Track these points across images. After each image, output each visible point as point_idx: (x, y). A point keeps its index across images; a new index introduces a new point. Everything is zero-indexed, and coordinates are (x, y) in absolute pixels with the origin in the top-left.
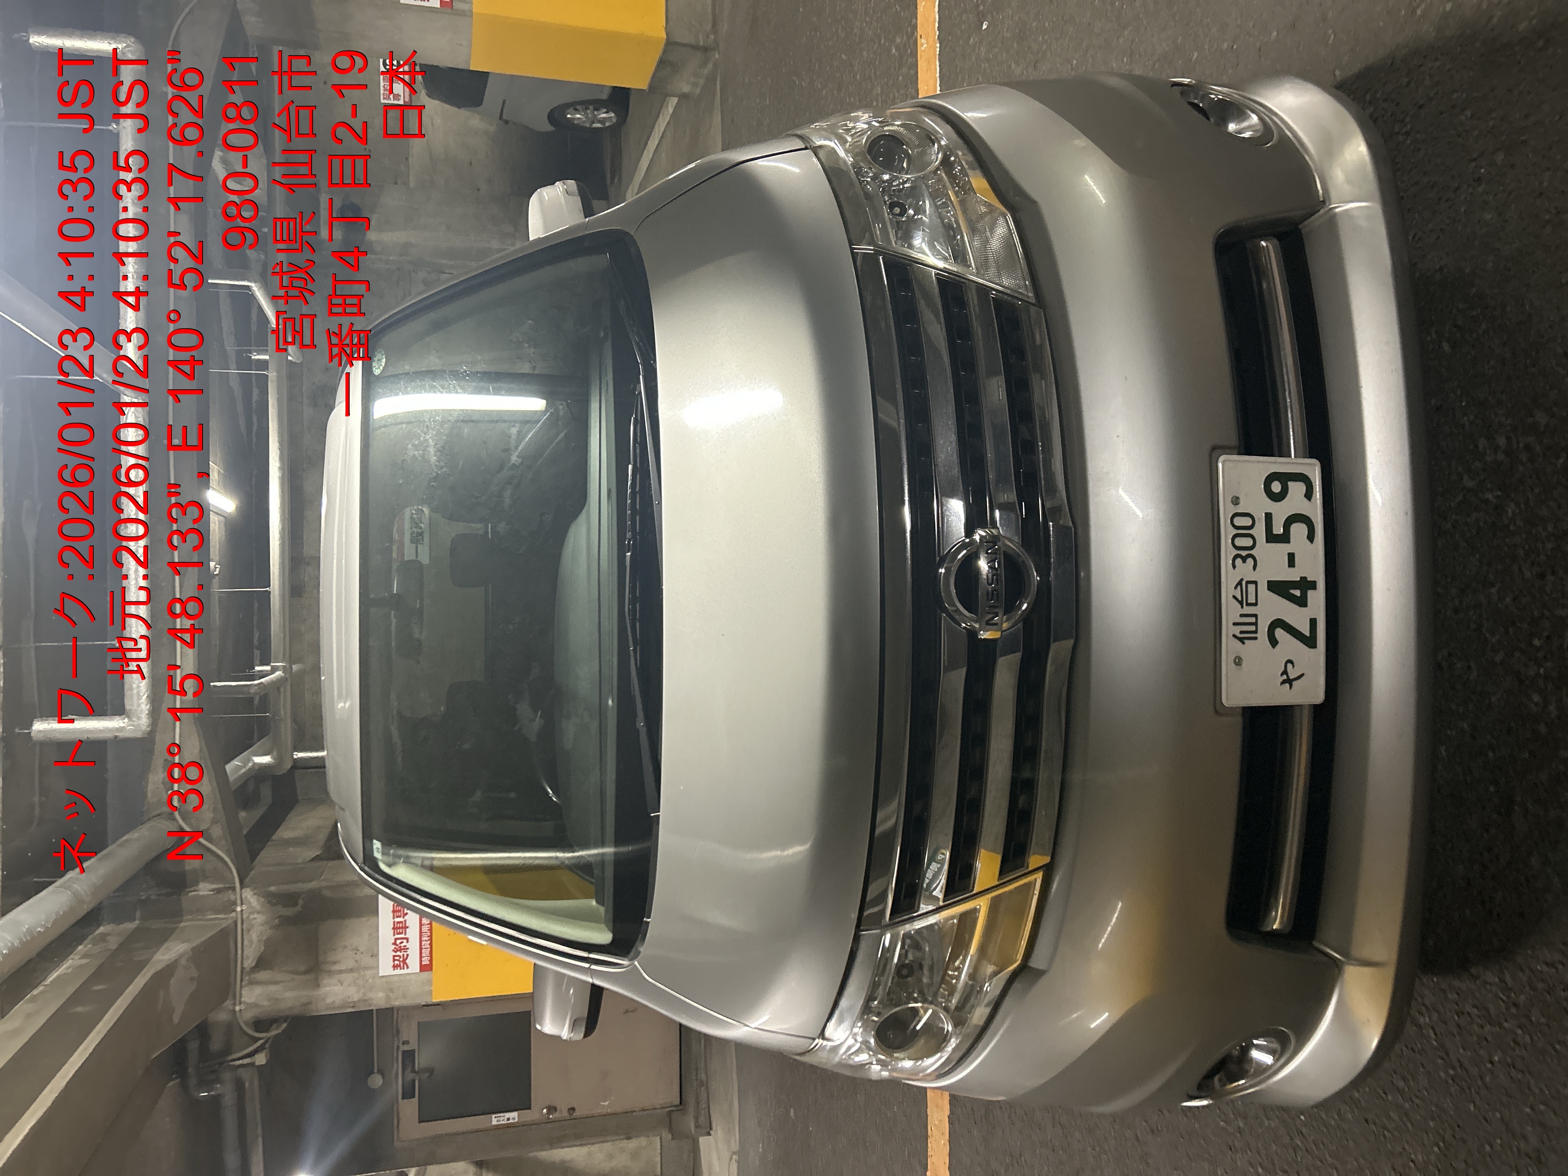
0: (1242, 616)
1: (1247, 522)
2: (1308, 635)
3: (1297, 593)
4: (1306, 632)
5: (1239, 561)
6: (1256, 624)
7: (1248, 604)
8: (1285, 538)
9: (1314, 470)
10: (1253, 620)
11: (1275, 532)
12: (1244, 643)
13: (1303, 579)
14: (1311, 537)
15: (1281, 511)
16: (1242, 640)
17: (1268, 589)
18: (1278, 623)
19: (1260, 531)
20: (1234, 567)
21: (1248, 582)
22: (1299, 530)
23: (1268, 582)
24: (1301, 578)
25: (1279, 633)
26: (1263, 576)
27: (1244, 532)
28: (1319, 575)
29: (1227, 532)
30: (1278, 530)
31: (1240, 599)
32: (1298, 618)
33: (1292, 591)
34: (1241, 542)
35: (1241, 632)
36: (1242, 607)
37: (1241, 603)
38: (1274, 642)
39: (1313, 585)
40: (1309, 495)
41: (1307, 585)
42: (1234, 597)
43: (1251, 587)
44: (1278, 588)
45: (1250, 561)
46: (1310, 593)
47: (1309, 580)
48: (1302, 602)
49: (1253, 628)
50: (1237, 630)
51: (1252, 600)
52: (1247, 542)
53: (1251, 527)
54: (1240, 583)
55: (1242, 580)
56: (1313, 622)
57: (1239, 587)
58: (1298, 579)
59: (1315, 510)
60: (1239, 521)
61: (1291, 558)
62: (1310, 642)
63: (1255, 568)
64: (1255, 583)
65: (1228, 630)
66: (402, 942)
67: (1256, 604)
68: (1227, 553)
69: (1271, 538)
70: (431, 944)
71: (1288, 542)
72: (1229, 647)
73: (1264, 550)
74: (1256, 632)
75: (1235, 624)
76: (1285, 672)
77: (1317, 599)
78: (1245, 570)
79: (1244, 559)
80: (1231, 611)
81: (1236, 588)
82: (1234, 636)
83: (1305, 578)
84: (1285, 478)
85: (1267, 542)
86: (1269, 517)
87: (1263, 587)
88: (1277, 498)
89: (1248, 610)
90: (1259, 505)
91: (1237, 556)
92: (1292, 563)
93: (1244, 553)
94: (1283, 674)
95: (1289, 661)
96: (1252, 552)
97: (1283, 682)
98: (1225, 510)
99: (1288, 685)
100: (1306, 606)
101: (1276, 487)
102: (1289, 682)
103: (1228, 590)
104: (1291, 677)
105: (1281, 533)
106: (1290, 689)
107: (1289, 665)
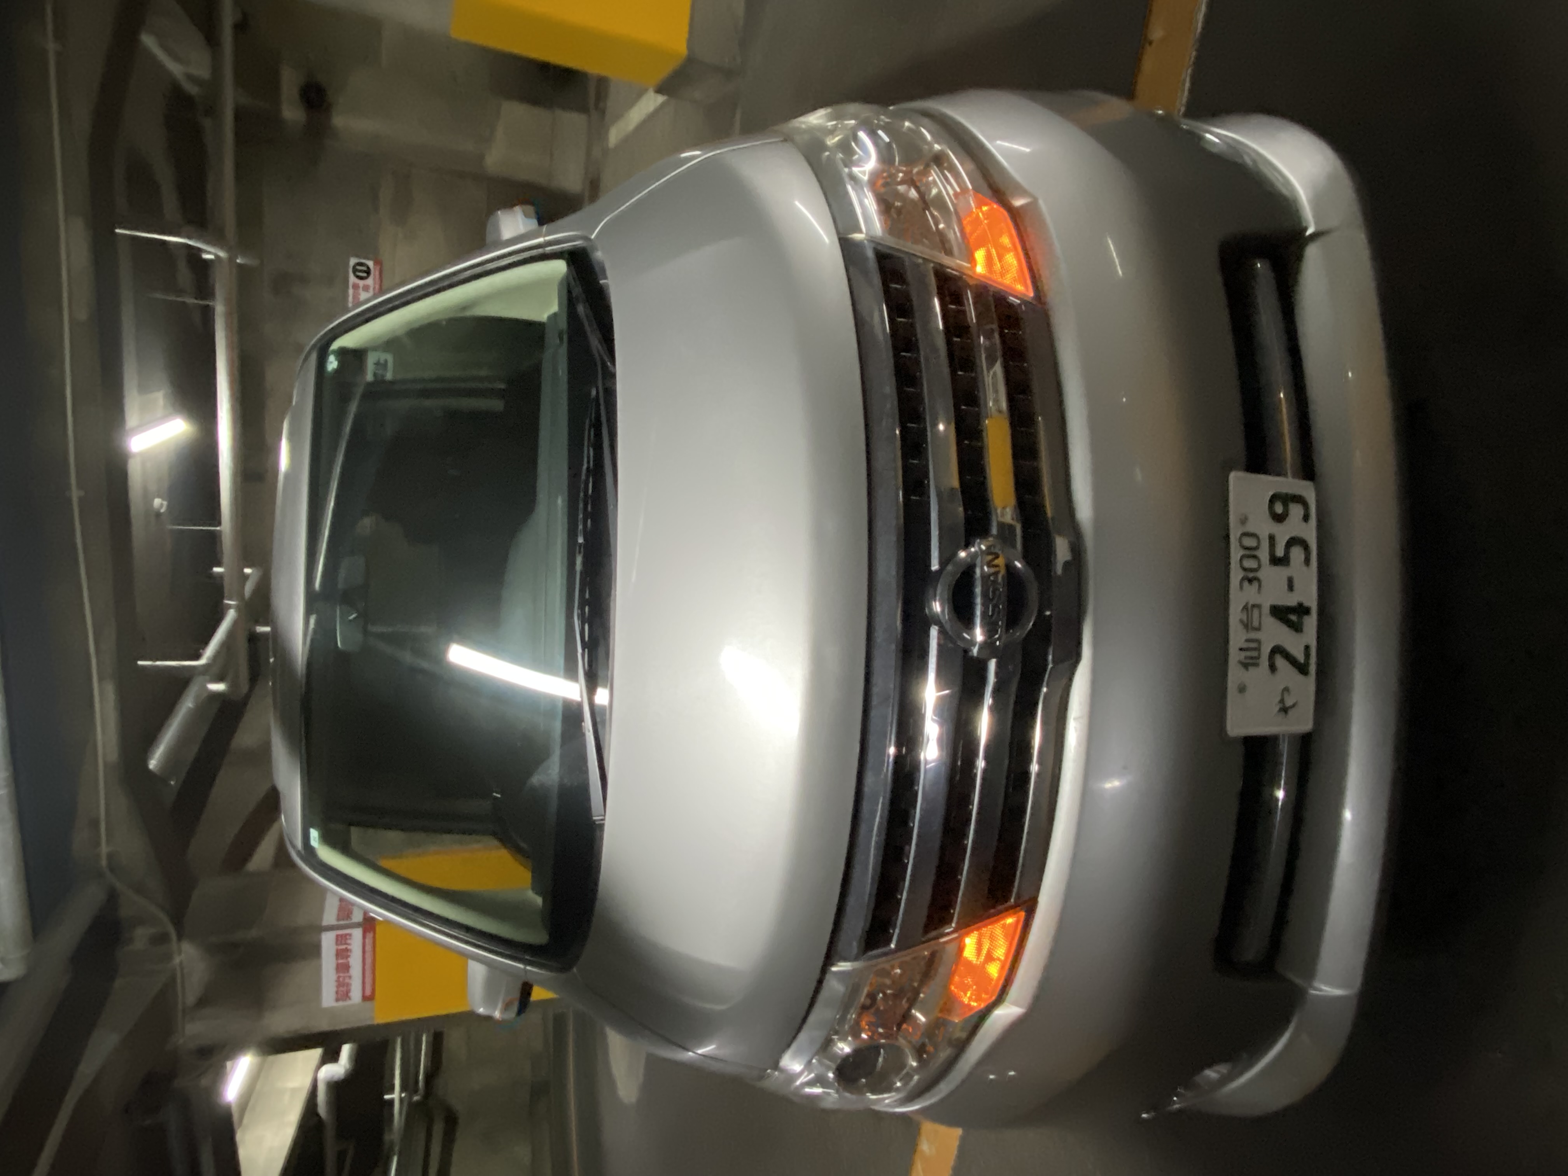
0: (1247, 640)
1: (1253, 542)
2: (1302, 661)
3: (1294, 618)
4: (1301, 658)
5: (1246, 584)
6: (1258, 650)
7: (1252, 629)
8: (1285, 561)
9: (1309, 492)
10: (1256, 645)
11: (1277, 555)
12: (1248, 670)
13: (1300, 605)
14: (1307, 561)
15: (1282, 534)
16: (1246, 666)
17: (1271, 614)
18: (1278, 650)
19: (1264, 553)
20: (1242, 589)
21: (1253, 606)
22: (1297, 553)
23: (1271, 606)
24: (1298, 603)
25: (1280, 661)
26: (1266, 600)
28: (1312, 601)
29: (1236, 552)
30: (1280, 552)
31: (1246, 624)
32: (1295, 644)
33: (1290, 617)
34: (1249, 563)
35: (1246, 658)
36: (1248, 632)
37: (1247, 627)
38: (1274, 670)
39: (1308, 611)
40: (1306, 518)
41: (1302, 610)
42: (1241, 621)
43: (1256, 611)
44: (1280, 613)
45: (1256, 584)
46: (1305, 619)
47: (1305, 604)
48: (1298, 628)
49: (1256, 654)
50: (1242, 656)
51: (1256, 624)
52: (1253, 564)
53: (1257, 548)
54: (1246, 607)
55: (1247, 604)
56: (1307, 649)
57: (1245, 610)
58: (1296, 604)
59: (1310, 533)
60: (1246, 542)
61: (1290, 581)
62: (1303, 669)
63: (1259, 591)
64: (1259, 607)
65: (1235, 656)
67: (1258, 629)
68: (1236, 574)
69: (1275, 561)
71: (1288, 565)
72: (1235, 674)
73: (1269, 574)
74: (1258, 658)
75: (1241, 649)
76: (1282, 701)
77: (1311, 625)
78: (1250, 594)
79: (1250, 581)
80: (1237, 637)
81: (1242, 611)
82: (1239, 662)
83: (1302, 603)
84: (1286, 499)
85: (1270, 564)
86: (1272, 538)
87: (1266, 610)
88: (1279, 518)
89: (1253, 635)
90: (1264, 526)
91: (1243, 579)
92: (1291, 587)
93: (1251, 575)
94: (1280, 702)
95: (1286, 689)
96: (1258, 574)
97: (1280, 712)
98: (1235, 529)
99: (1284, 713)
100: (1301, 632)
101: (1279, 508)
102: (1285, 710)
103: (1235, 614)
104: (1287, 706)
105: (1283, 555)
106: (1286, 717)
107: (1286, 693)
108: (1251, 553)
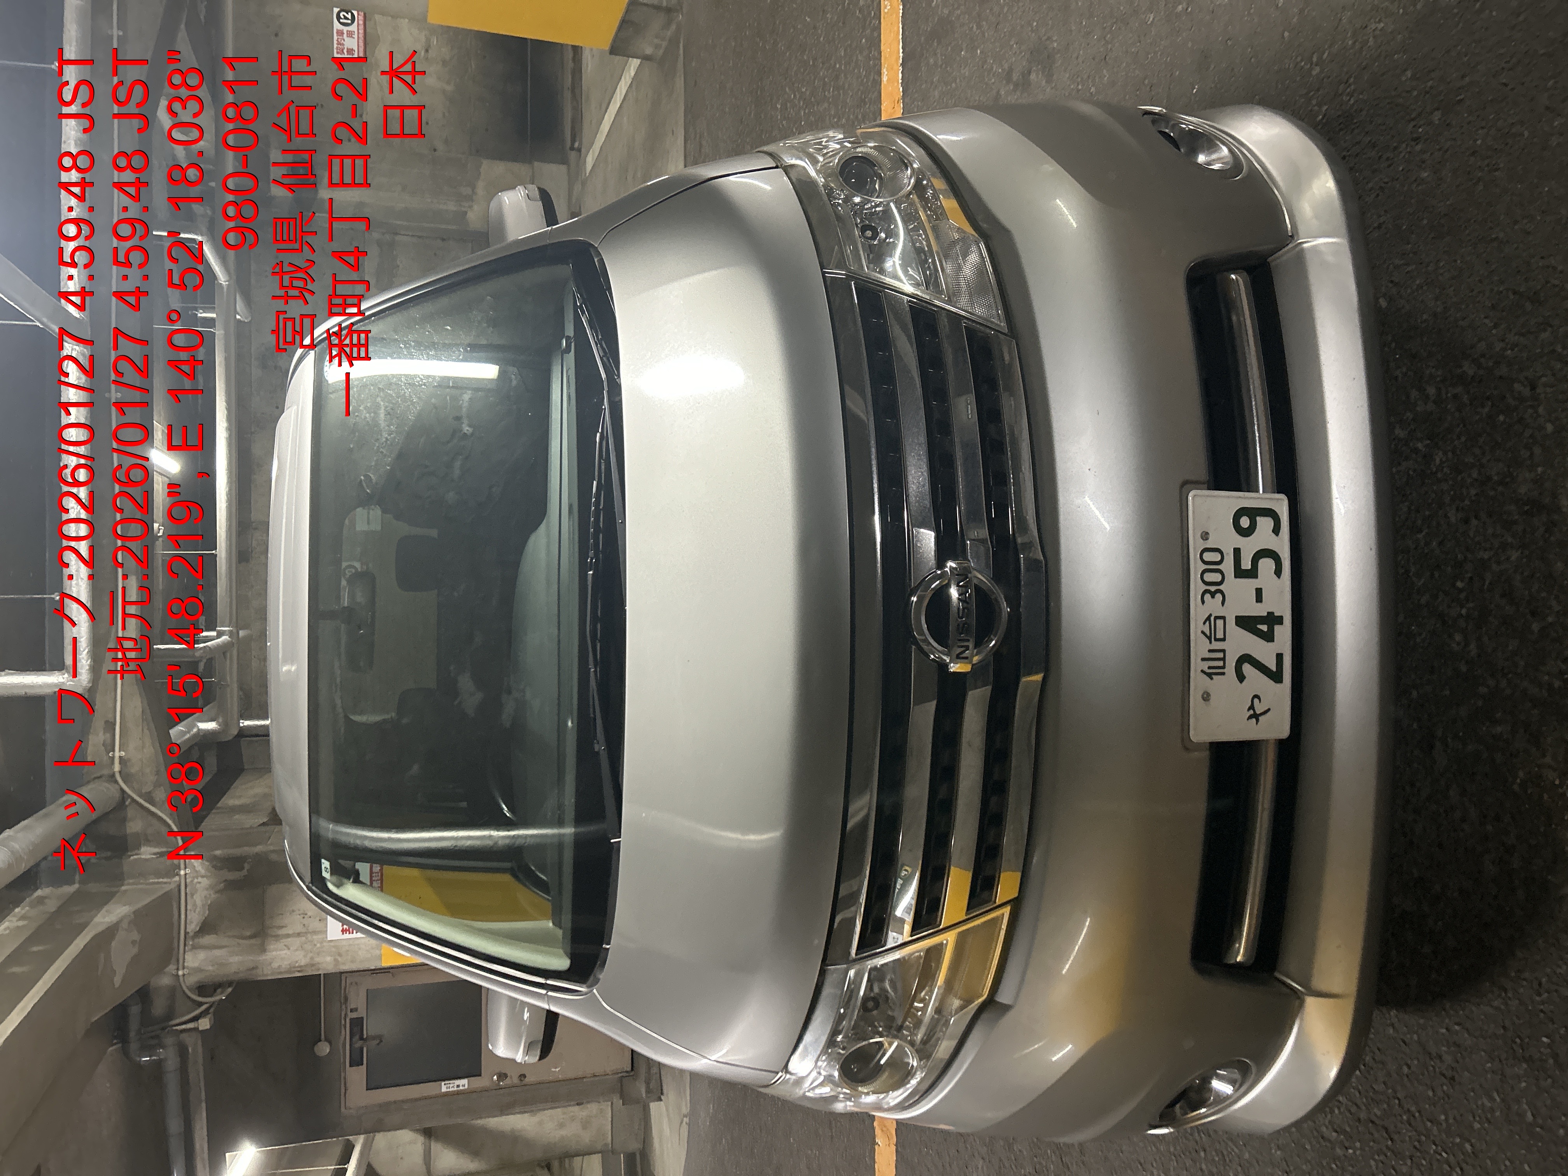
0: (1210, 651)
1: (1216, 557)
2: (1274, 669)
3: (1265, 628)
5: (1207, 597)
6: (1223, 659)
7: (1216, 640)
8: (1252, 573)
9: (1281, 505)
10: (1221, 655)
11: (1243, 568)
12: (1212, 679)
13: (1270, 614)
14: (1278, 572)
15: (1249, 546)
16: (1210, 675)
17: (1237, 624)
18: (1245, 658)
19: (1228, 566)
20: (1203, 602)
21: (1216, 618)
22: (1266, 565)
23: (1237, 617)
24: (1268, 613)
25: (1247, 668)
26: (1231, 612)
27: (1213, 567)
28: (1284, 609)
29: (1196, 567)
30: (1246, 564)
31: (1208, 634)
32: (1266, 653)
33: (1259, 626)
34: (1211, 577)
35: (1209, 668)
36: (1211, 643)
37: (1209, 638)
39: (1280, 620)
40: (1276, 530)
41: (1273, 620)
42: (1203, 632)
43: (1220, 623)
44: (1246, 623)
45: (1219, 597)
46: (1277, 628)
47: (1276, 614)
48: (1269, 637)
49: (1221, 663)
50: (1205, 666)
51: (1220, 635)
52: (1215, 577)
53: (1220, 562)
54: (1208, 618)
55: (1210, 615)
56: (1280, 657)
57: (1208, 623)
58: (1265, 614)
59: (1282, 545)
60: (1208, 556)
61: (1259, 592)
62: (1276, 676)
63: (1223, 603)
64: (1223, 618)
65: (1197, 666)
67: (1224, 640)
68: (1196, 587)
69: (1240, 573)
71: (1256, 577)
72: (1198, 682)
73: (1233, 586)
74: (1224, 667)
75: (1203, 659)
76: (1252, 707)
77: (1284, 634)
78: (1213, 605)
79: (1213, 595)
80: (1200, 647)
81: (1204, 623)
82: (1202, 671)
83: (1273, 613)
84: (1253, 513)
85: (1236, 577)
86: (1237, 552)
87: (1231, 622)
88: (1246, 533)
89: (1216, 645)
90: (1228, 540)
91: (1206, 592)
92: (1259, 598)
93: (1213, 588)
94: (1249, 709)
95: (1256, 696)
96: (1221, 587)
97: (1250, 717)
98: (1195, 545)
99: (1254, 720)
100: (1273, 640)
101: (1245, 522)
102: (1256, 716)
103: (1197, 626)
104: (1258, 712)
105: (1250, 567)
106: (1257, 724)
107: (1256, 701)
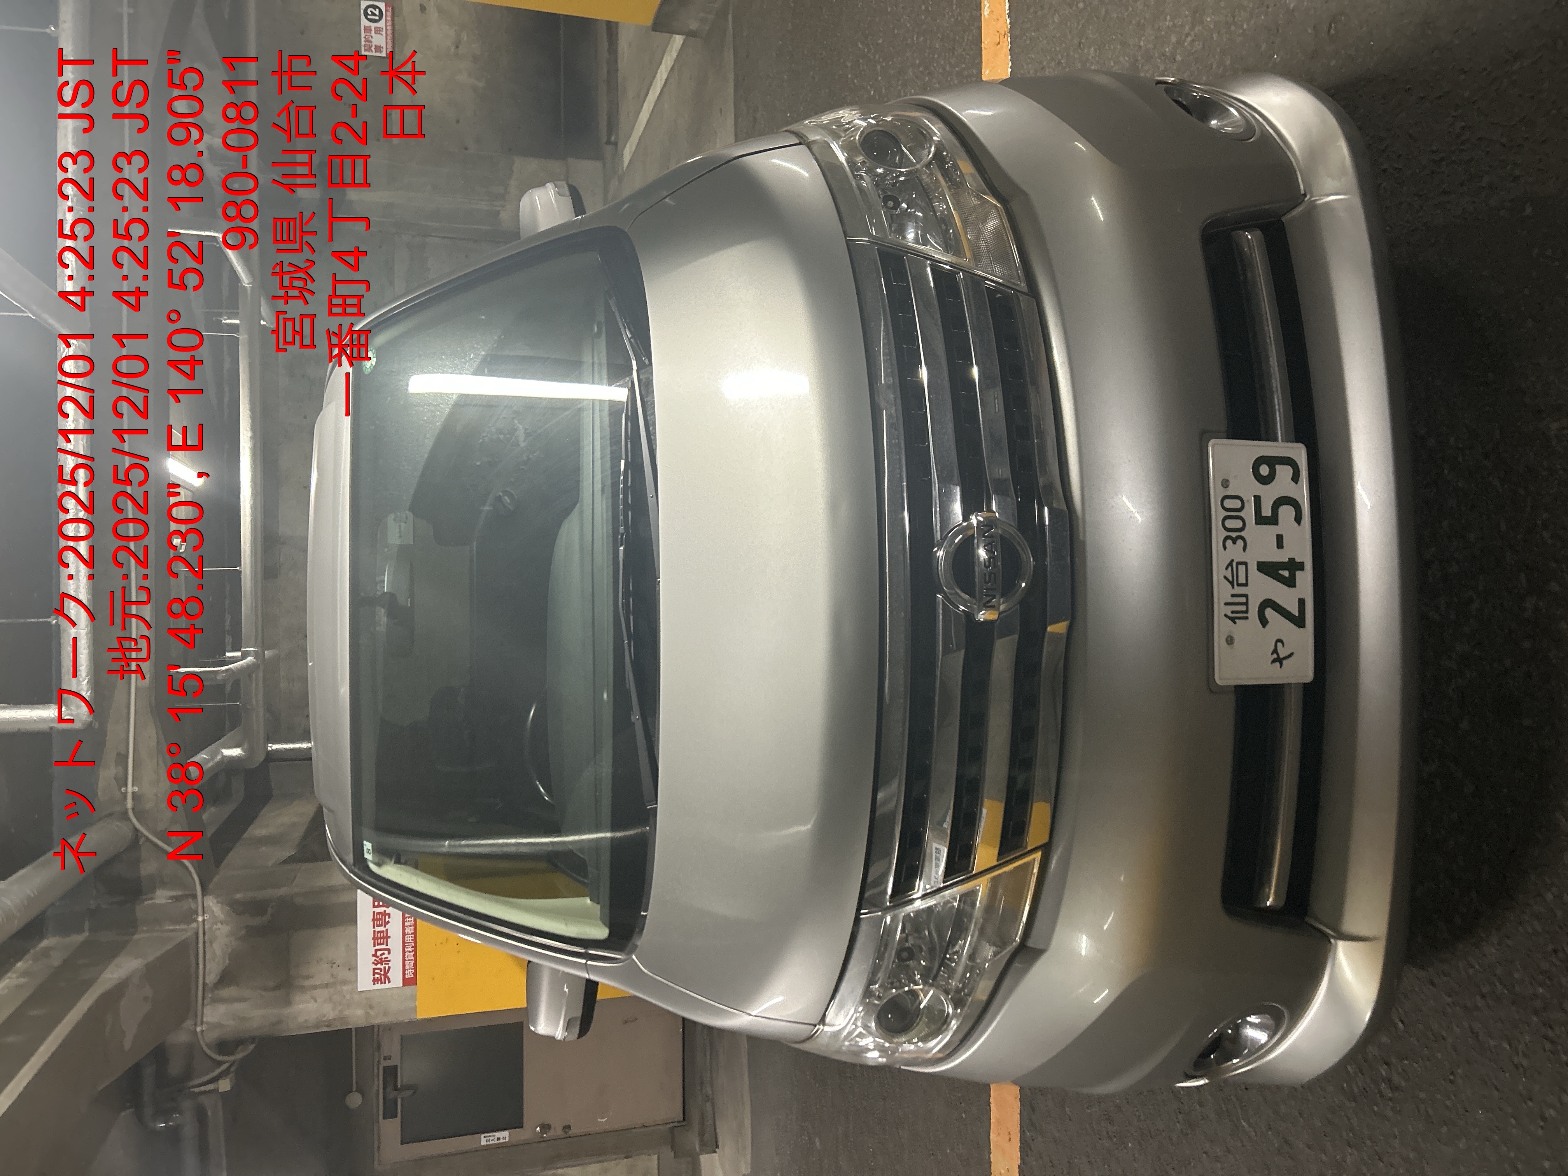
0: (1233, 596)
1: (1237, 504)
2: (1297, 615)
3: (1286, 573)
4: (1296, 613)
5: (1229, 543)
6: (1246, 604)
7: (1239, 585)
8: (1273, 520)
9: (1299, 453)
10: (1243, 600)
11: (1264, 514)
12: (1235, 623)
13: (1292, 560)
14: (1298, 519)
15: (1269, 494)
16: (1233, 620)
17: (1259, 569)
18: (1268, 603)
19: (1249, 513)
20: (1225, 548)
21: (1238, 563)
22: (1286, 513)
23: (1258, 562)
24: (1289, 559)
25: (1269, 612)
26: (1253, 558)
28: (1305, 556)
29: (1217, 514)
30: (1267, 512)
31: (1231, 580)
32: (1288, 598)
33: (1281, 572)
34: (1231, 524)
35: (1233, 612)
36: (1233, 587)
37: (1232, 583)
38: (1264, 622)
39: (1301, 566)
40: (1296, 478)
41: (1294, 566)
42: (1225, 577)
43: (1242, 568)
44: (1268, 569)
45: (1240, 543)
46: (1298, 573)
47: (1297, 560)
48: (1290, 583)
49: (1244, 608)
50: (1228, 610)
51: (1242, 580)
52: (1237, 524)
53: (1241, 509)
54: (1230, 564)
55: (1232, 561)
56: (1302, 602)
57: (1230, 568)
58: (1287, 560)
59: (1302, 493)
60: (1229, 503)
61: (1280, 539)
62: (1299, 622)
63: (1245, 549)
64: (1245, 564)
65: (1220, 610)
66: (383, 954)
67: (1246, 585)
68: (1218, 534)
69: (1261, 520)
70: (415, 956)
71: (1277, 524)
72: (1221, 626)
73: (1255, 533)
74: (1247, 612)
75: (1226, 604)
76: (1275, 651)
77: (1305, 579)
78: (1235, 552)
79: (1234, 541)
80: (1222, 591)
81: (1227, 568)
82: (1225, 615)
83: (1294, 559)
84: (1272, 462)
85: (1257, 523)
86: (1257, 499)
87: (1253, 568)
88: (1266, 480)
89: (1238, 590)
90: (1248, 487)
91: (1227, 538)
92: (1280, 544)
93: (1234, 535)
94: (1272, 654)
95: (1279, 640)
96: (1242, 534)
97: (1274, 661)
98: (1216, 493)
99: (1278, 664)
100: (1294, 586)
101: (1264, 470)
102: (1279, 660)
103: (1219, 572)
104: (1281, 656)
105: (1270, 515)
106: (1281, 666)
107: (1279, 644)
108: (1234, 514)
